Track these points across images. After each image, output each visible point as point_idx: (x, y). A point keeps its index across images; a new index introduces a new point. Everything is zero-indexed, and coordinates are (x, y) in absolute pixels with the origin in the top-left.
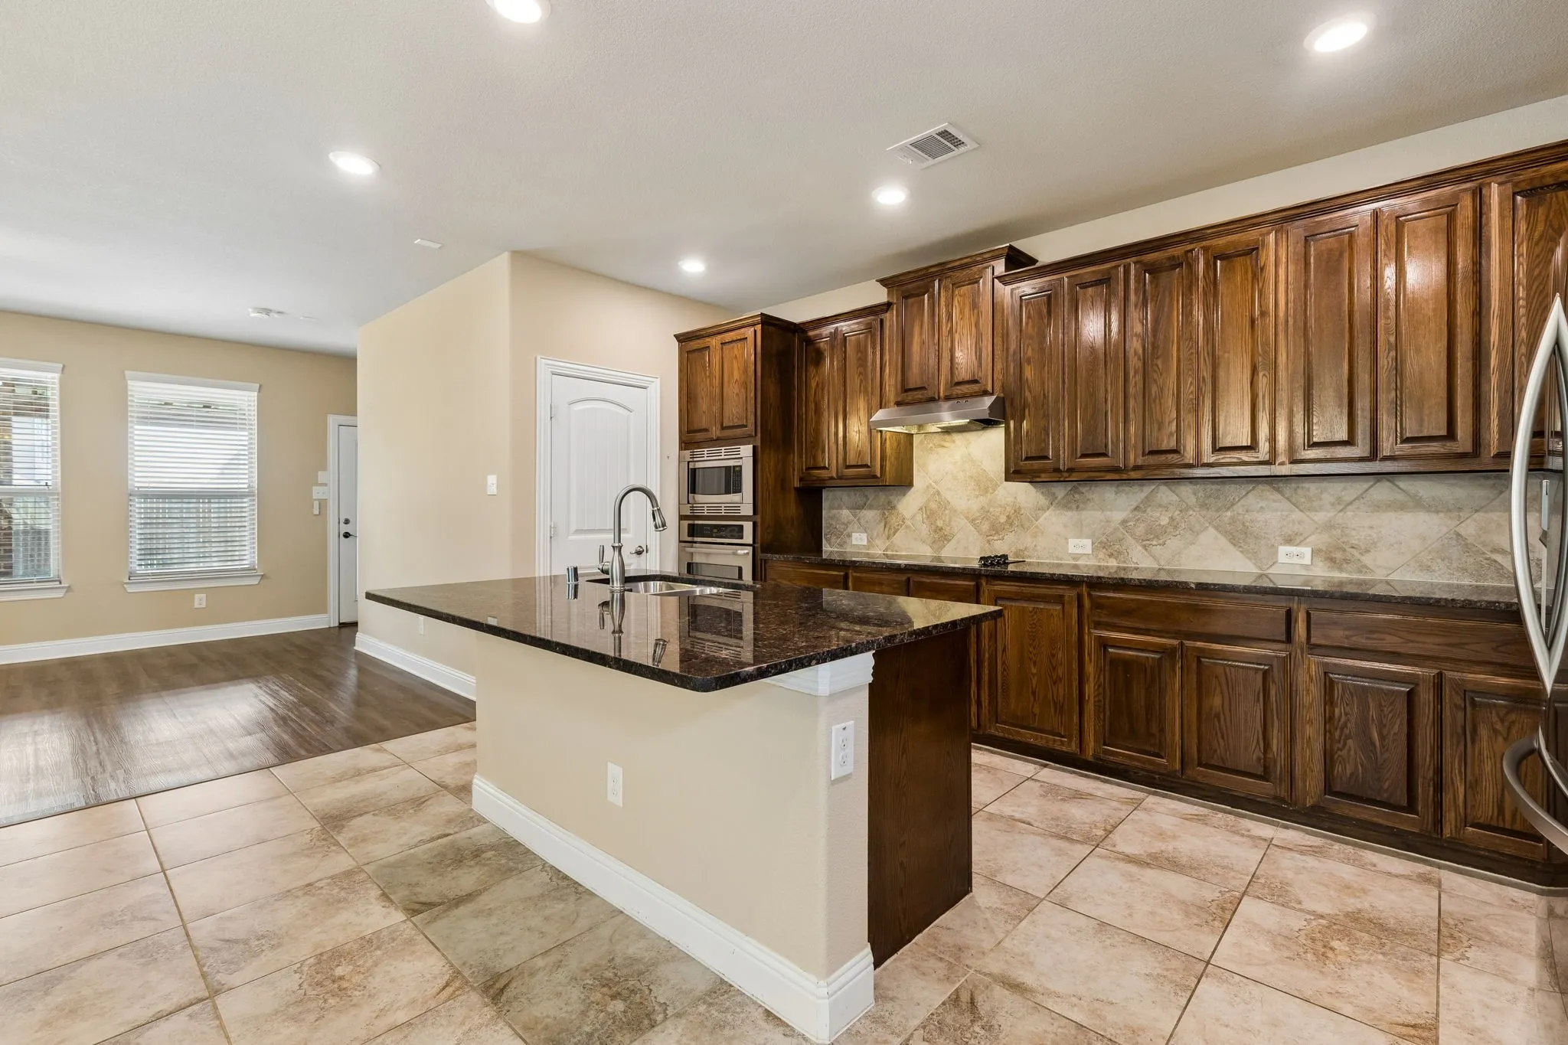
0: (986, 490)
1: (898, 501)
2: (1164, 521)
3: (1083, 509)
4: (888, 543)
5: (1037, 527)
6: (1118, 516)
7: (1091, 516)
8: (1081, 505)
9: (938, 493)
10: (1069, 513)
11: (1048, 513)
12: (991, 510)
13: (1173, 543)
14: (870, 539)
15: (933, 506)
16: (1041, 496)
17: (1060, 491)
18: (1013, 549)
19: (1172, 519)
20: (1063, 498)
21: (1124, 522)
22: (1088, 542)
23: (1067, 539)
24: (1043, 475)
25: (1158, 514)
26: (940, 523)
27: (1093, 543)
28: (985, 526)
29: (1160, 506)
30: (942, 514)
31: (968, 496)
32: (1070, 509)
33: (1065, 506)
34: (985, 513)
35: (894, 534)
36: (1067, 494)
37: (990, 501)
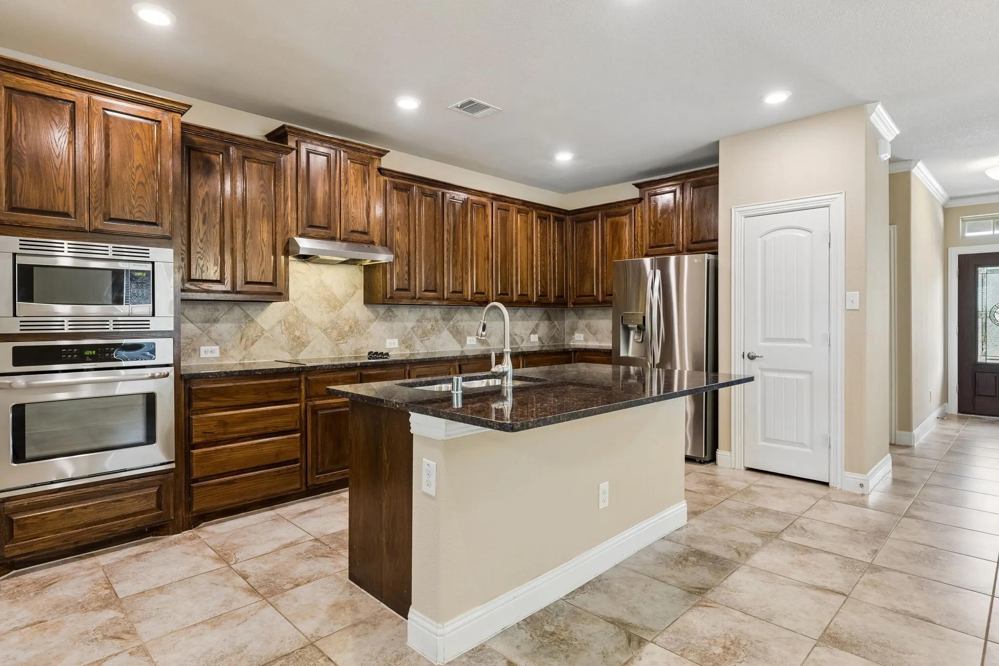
0: (335, 308)
1: (257, 315)
2: (429, 327)
3: (393, 322)
4: (244, 353)
5: (368, 333)
6: (410, 325)
7: (397, 325)
8: (392, 319)
9: (296, 309)
10: (387, 324)
11: (375, 323)
12: (339, 322)
13: (433, 338)
14: (223, 352)
15: (291, 319)
16: (371, 314)
17: (381, 310)
18: (353, 349)
19: (432, 326)
20: (383, 314)
21: (413, 328)
22: (396, 341)
23: (385, 340)
24: (403, 300)
25: (427, 324)
26: (297, 333)
27: (399, 341)
28: (335, 334)
29: (427, 319)
30: (300, 326)
31: (321, 312)
32: (387, 321)
33: (385, 319)
34: (334, 325)
35: (253, 344)
36: (385, 312)
37: (338, 315)
